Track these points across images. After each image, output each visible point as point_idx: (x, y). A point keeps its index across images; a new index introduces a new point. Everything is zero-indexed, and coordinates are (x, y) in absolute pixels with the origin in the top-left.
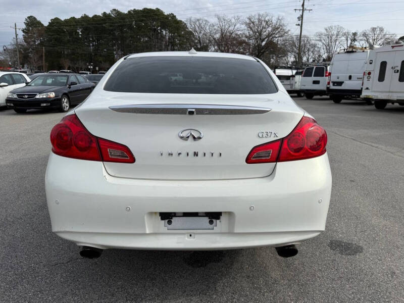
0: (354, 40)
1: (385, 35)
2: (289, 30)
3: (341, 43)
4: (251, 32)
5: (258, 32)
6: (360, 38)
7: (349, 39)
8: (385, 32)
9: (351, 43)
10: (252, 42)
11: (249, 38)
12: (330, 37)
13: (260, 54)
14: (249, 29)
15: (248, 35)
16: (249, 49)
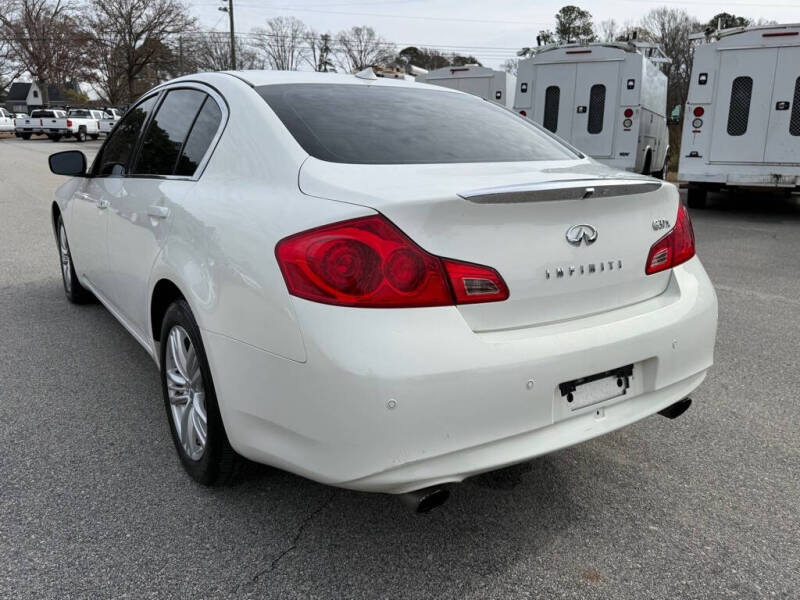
0: (326, 50)
1: (377, 44)
2: (195, 19)
3: (303, 54)
4: (104, 15)
5: (122, 16)
6: (336, 47)
7: (316, 46)
8: (377, 38)
9: (322, 56)
10: (110, 38)
11: (101, 27)
12: (280, 39)
13: (135, 68)
14: (99, 8)
15: (96, 20)
16: (105, 54)
